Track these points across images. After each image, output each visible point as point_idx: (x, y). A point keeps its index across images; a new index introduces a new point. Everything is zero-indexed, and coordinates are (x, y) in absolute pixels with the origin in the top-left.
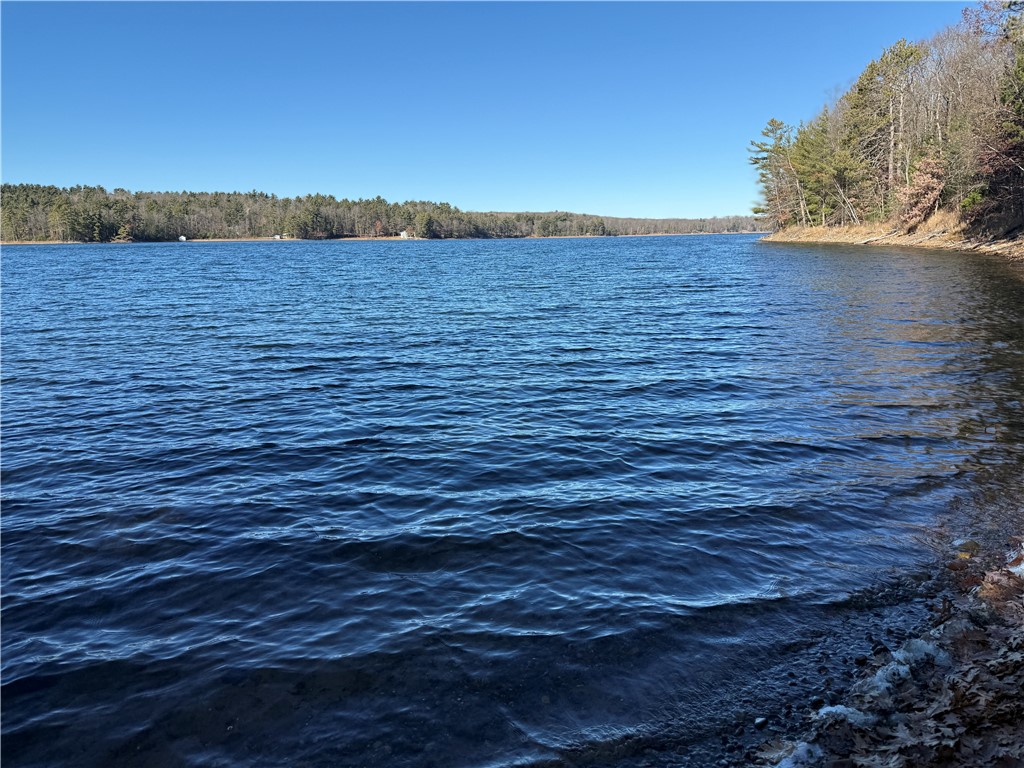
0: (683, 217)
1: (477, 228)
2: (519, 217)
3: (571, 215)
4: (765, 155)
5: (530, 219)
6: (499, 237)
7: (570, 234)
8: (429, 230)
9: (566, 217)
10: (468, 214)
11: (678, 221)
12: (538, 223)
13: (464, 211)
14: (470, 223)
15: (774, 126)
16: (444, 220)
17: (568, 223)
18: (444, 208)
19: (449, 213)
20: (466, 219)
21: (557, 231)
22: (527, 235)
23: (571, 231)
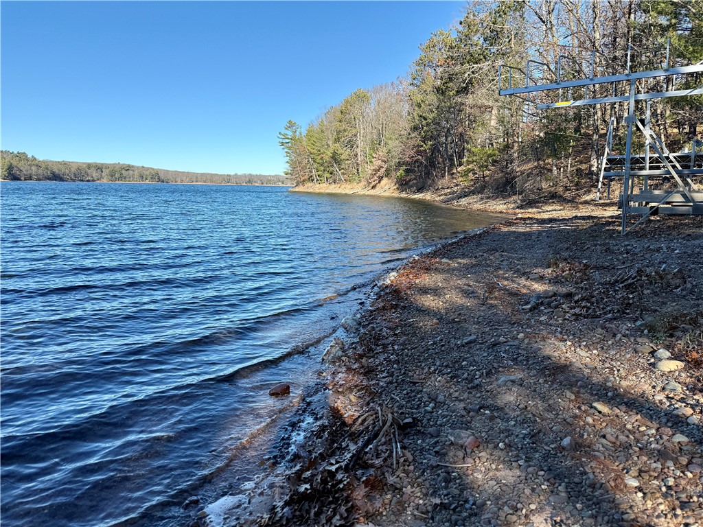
0: (216, 173)
1: (53, 173)
2: (89, 166)
3: (133, 166)
4: (287, 141)
5: (100, 168)
6: (74, 180)
7: (132, 180)
8: (9, 174)
9: (129, 168)
10: (44, 162)
11: (212, 175)
12: (106, 172)
13: (41, 159)
14: (47, 169)
15: (291, 125)
16: (22, 165)
17: (131, 172)
18: (22, 156)
19: (28, 160)
20: (43, 166)
21: (122, 178)
22: (98, 180)
23: (134, 178)
